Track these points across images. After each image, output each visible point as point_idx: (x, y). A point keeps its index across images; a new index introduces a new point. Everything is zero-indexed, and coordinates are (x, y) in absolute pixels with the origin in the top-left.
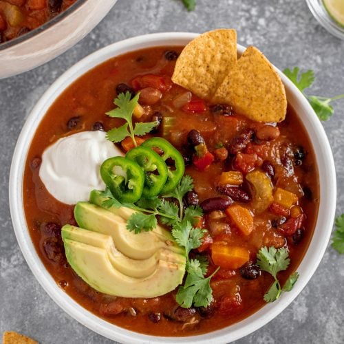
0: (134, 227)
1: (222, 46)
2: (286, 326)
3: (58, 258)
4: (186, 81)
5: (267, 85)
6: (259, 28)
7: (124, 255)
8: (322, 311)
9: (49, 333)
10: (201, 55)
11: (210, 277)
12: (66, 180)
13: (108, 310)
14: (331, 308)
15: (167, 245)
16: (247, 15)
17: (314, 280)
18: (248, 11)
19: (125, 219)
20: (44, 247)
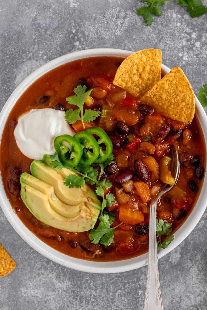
0: (69, 184)
1: (151, 61)
2: (163, 264)
3: (16, 193)
4: (124, 84)
5: (184, 96)
6: (194, 49)
7: (60, 200)
8: (190, 260)
9: (5, 234)
10: (135, 67)
11: (115, 228)
12: (30, 141)
13: (43, 233)
14: (197, 259)
15: (88, 201)
16: (189, 37)
17: (190, 238)
18: (190, 34)
19: (64, 177)
20: (8, 184)
